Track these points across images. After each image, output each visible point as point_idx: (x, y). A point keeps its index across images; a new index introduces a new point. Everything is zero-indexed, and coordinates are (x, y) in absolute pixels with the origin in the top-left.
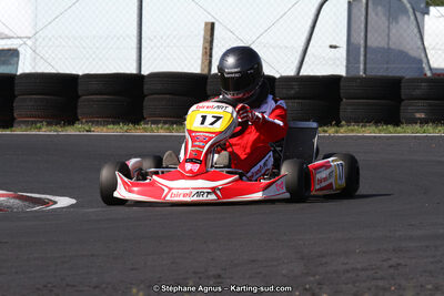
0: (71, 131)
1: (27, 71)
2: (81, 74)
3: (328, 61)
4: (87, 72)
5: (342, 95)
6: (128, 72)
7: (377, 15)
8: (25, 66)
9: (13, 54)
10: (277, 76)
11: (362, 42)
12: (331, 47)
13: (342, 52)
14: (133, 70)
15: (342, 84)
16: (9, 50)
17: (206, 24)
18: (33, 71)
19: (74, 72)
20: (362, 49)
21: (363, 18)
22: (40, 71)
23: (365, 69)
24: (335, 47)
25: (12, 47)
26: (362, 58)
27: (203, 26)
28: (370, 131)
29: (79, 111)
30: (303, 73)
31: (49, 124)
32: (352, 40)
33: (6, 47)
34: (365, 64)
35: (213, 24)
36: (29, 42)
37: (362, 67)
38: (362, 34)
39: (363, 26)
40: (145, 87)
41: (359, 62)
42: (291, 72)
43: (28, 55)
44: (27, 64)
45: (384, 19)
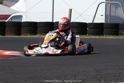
0: (36, 36)
1: (24, 21)
2: (38, 22)
3: (100, 19)
4: (39, 21)
5: (104, 28)
6: (50, 21)
7: (113, 7)
8: (24, 20)
9: (21, 16)
10: (88, 23)
11: (109, 14)
12: (101, 15)
13: (104, 17)
14: (51, 21)
15: (104, 25)
16: (20, 16)
17: (70, 9)
18: (26, 21)
19: (36, 21)
20: (109, 16)
21: (109, 8)
22: (28, 21)
23: (110, 21)
24: (102, 16)
25: (21, 15)
26: (109, 18)
27: (69, 10)
28: (111, 37)
29: (38, 31)
30: (94, 22)
31: (30, 35)
32: (107, 14)
33: (19, 15)
34: (110, 20)
35: (71, 9)
36: (25, 14)
37: (109, 21)
38: (109, 12)
39: (109, 10)
40: (54, 25)
41: (108, 19)
42: (91, 22)
43: (25, 17)
44: (24, 19)
45: (115, 8)
